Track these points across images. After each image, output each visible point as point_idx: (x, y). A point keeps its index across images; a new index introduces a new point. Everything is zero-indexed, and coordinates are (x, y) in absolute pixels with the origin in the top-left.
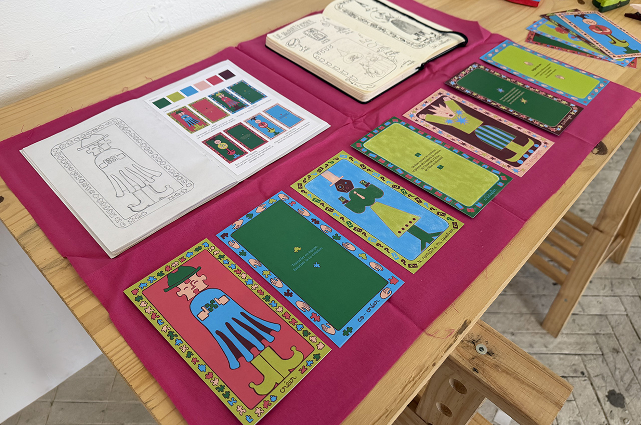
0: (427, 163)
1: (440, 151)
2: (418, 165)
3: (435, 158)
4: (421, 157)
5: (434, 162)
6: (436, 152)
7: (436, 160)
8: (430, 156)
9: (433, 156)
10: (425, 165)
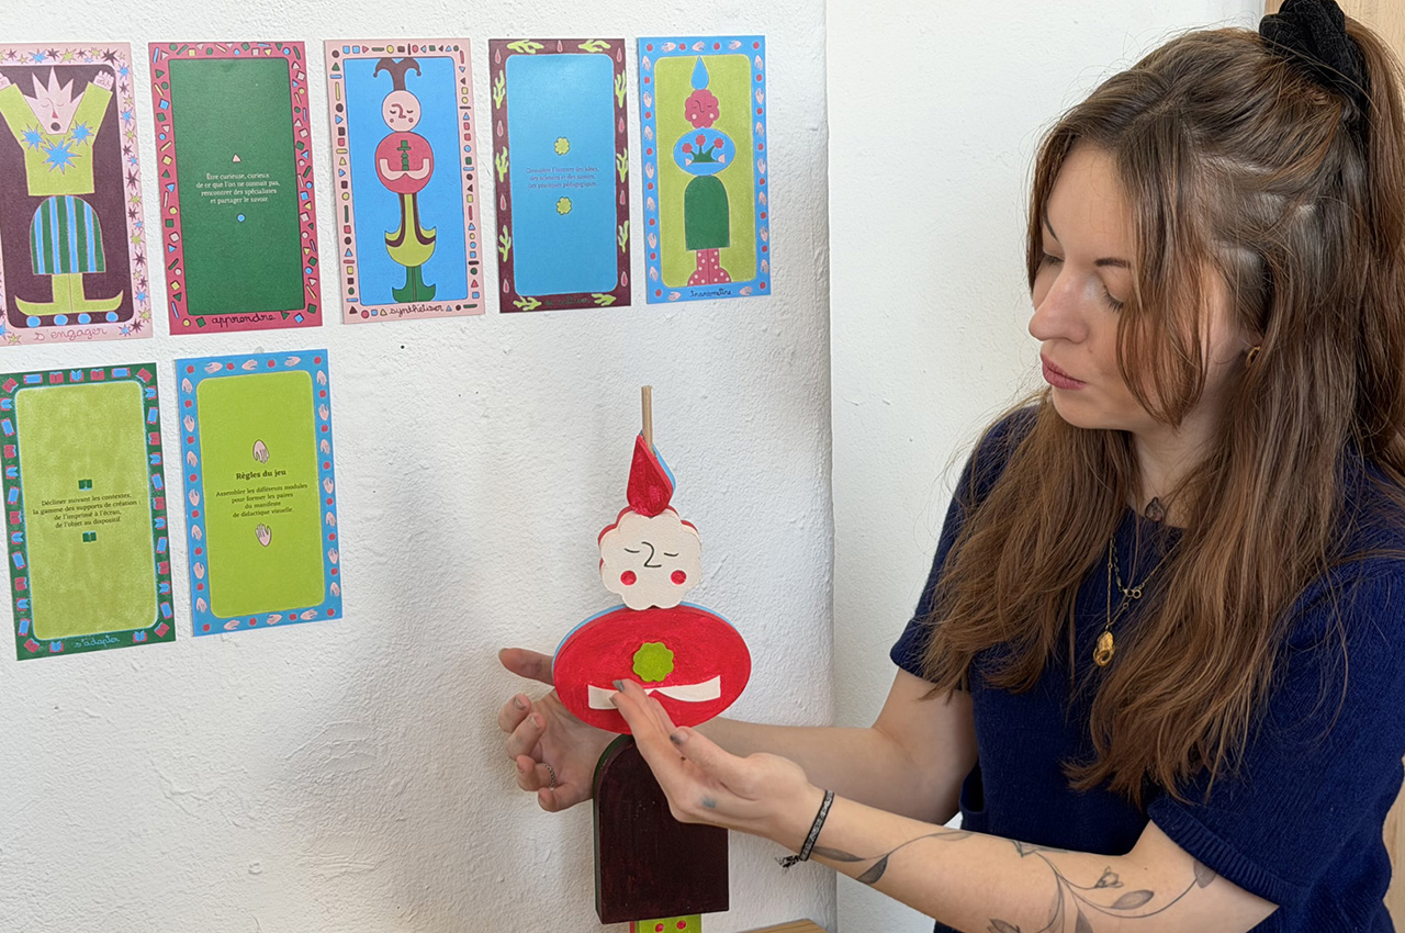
0: (80, 512)
1: (134, 503)
2: (59, 506)
3: (105, 513)
4: (86, 492)
5: (92, 519)
6: (125, 500)
7: (99, 518)
8: (103, 502)
9: (108, 505)
10: (70, 513)
